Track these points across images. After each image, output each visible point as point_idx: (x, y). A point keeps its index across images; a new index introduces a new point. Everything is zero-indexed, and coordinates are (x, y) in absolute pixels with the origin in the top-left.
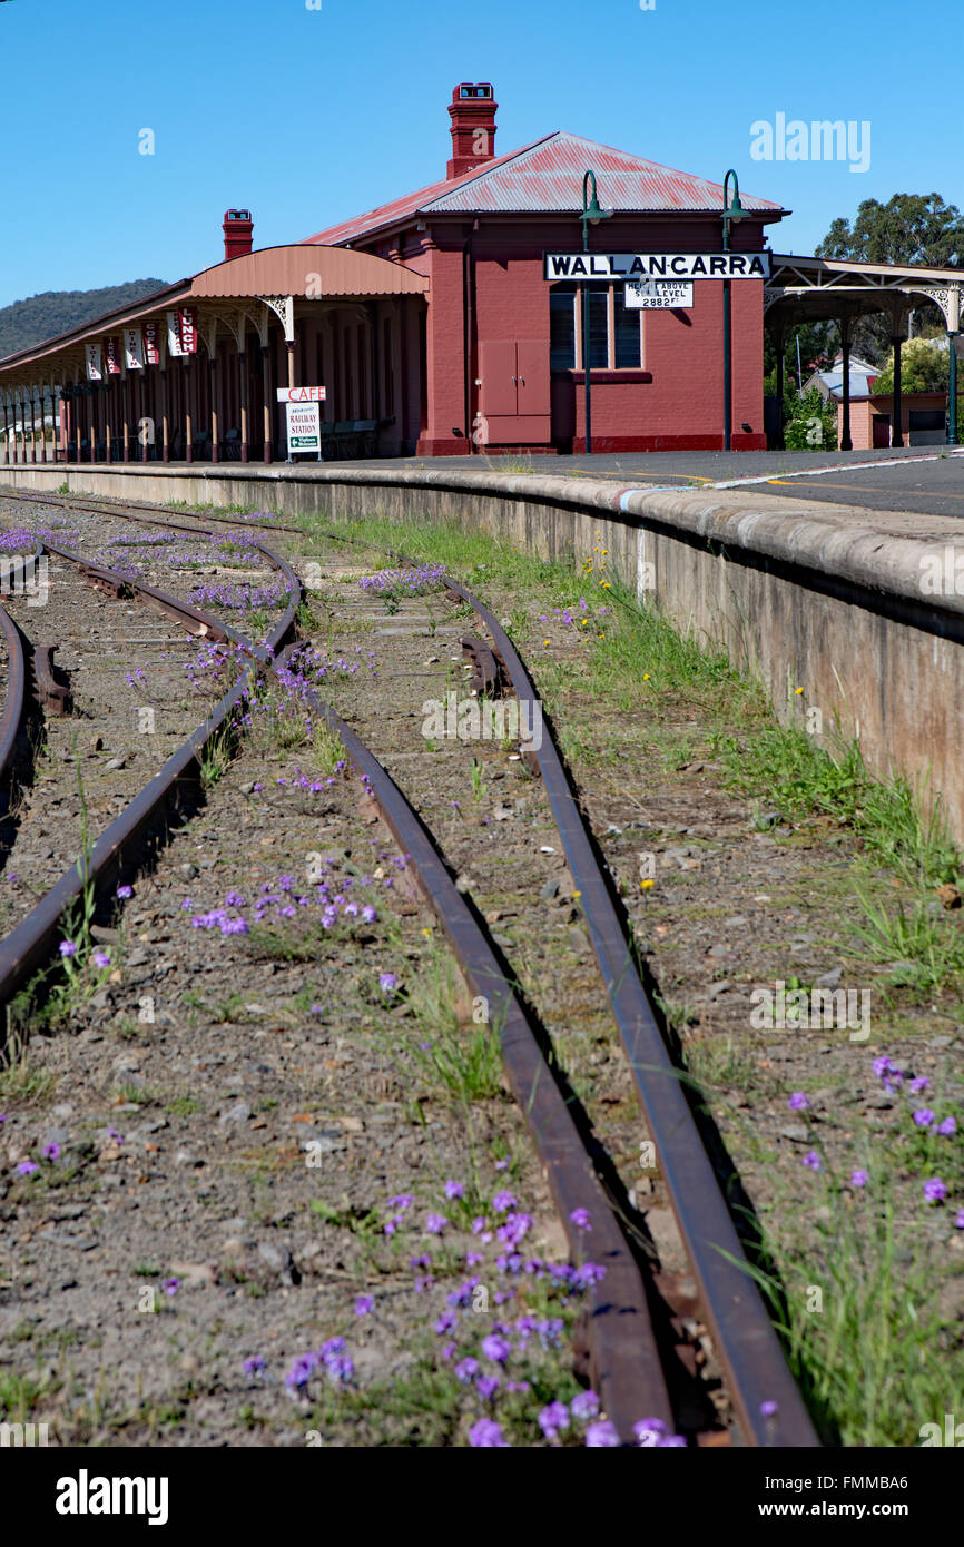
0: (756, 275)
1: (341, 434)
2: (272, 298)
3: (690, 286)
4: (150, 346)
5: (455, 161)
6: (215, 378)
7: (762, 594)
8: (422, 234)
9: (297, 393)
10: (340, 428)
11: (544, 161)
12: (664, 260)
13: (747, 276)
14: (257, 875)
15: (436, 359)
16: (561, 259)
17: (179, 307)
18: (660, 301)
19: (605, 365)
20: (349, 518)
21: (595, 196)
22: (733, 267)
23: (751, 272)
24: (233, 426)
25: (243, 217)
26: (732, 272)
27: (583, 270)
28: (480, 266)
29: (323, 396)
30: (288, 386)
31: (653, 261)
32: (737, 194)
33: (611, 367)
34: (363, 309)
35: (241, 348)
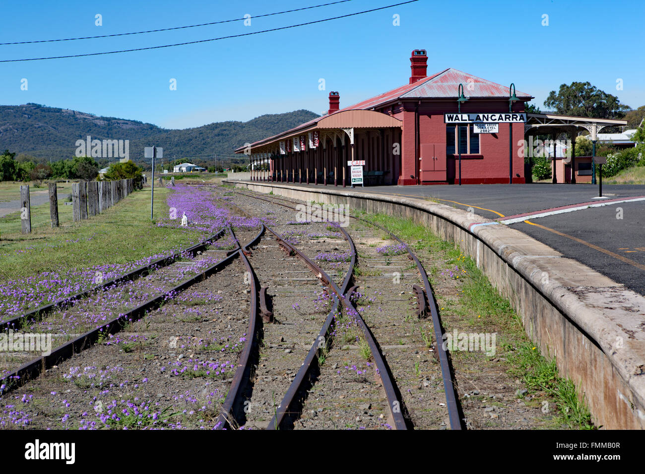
0: (522, 121)
1: (370, 176)
2: (346, 128)
3: (497, 125)
4: (302, 144)
5: (412, 78)
6: (326, 155)
7: (521, 285)
8: (400, 106)
9: (355, 163)
10: (371, 173)
11: (444, 79)
12: (488, 115)
13: (518, 121)
14: (337, 416)
15: (405, 150)
16: (450, 116)
17: (313, 131)
18: (486, 130)
19: (466, 153)
20: (373, 212)
21: (463, 93)
22: (513, 118)
23: (520, 120)
24: (332, 171)
25: (336, 94)
26: (513, 120)
27: (458, 119)
28: (421, 117)
29: (364, 164)
30: (351, 160)
31: (484, 116)
32: (514, 92)
33: (468, 153)
34: (379, 132)
35: (335, 145)
